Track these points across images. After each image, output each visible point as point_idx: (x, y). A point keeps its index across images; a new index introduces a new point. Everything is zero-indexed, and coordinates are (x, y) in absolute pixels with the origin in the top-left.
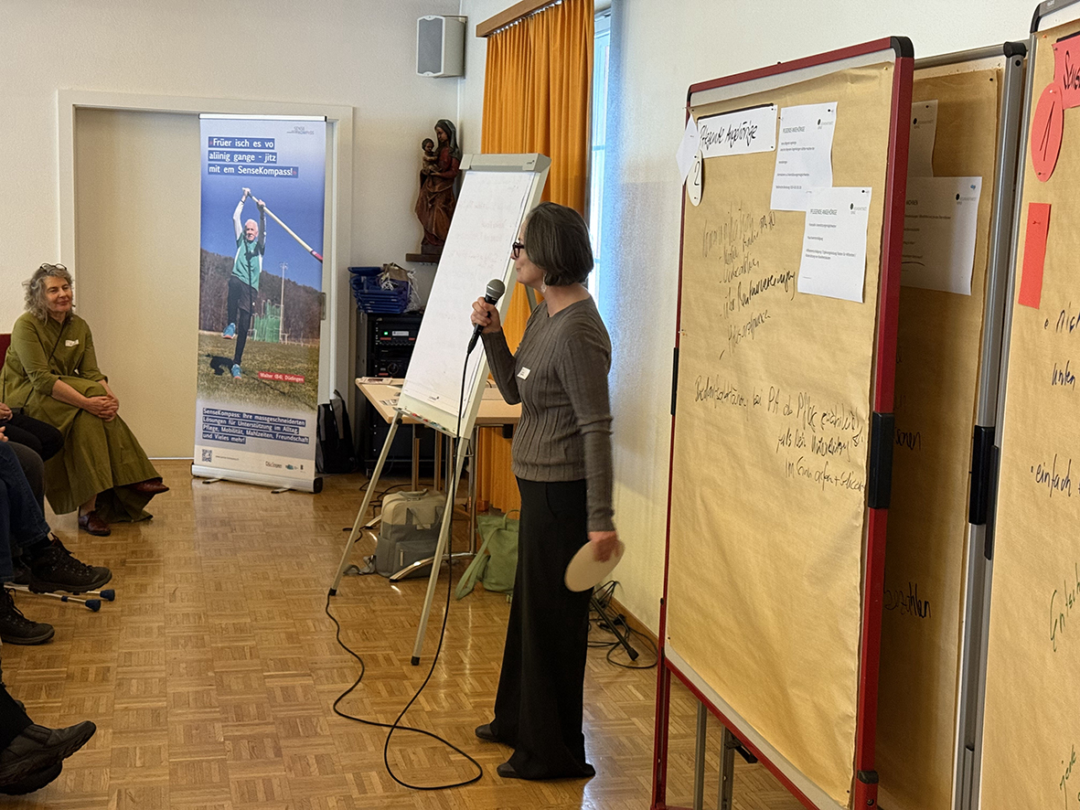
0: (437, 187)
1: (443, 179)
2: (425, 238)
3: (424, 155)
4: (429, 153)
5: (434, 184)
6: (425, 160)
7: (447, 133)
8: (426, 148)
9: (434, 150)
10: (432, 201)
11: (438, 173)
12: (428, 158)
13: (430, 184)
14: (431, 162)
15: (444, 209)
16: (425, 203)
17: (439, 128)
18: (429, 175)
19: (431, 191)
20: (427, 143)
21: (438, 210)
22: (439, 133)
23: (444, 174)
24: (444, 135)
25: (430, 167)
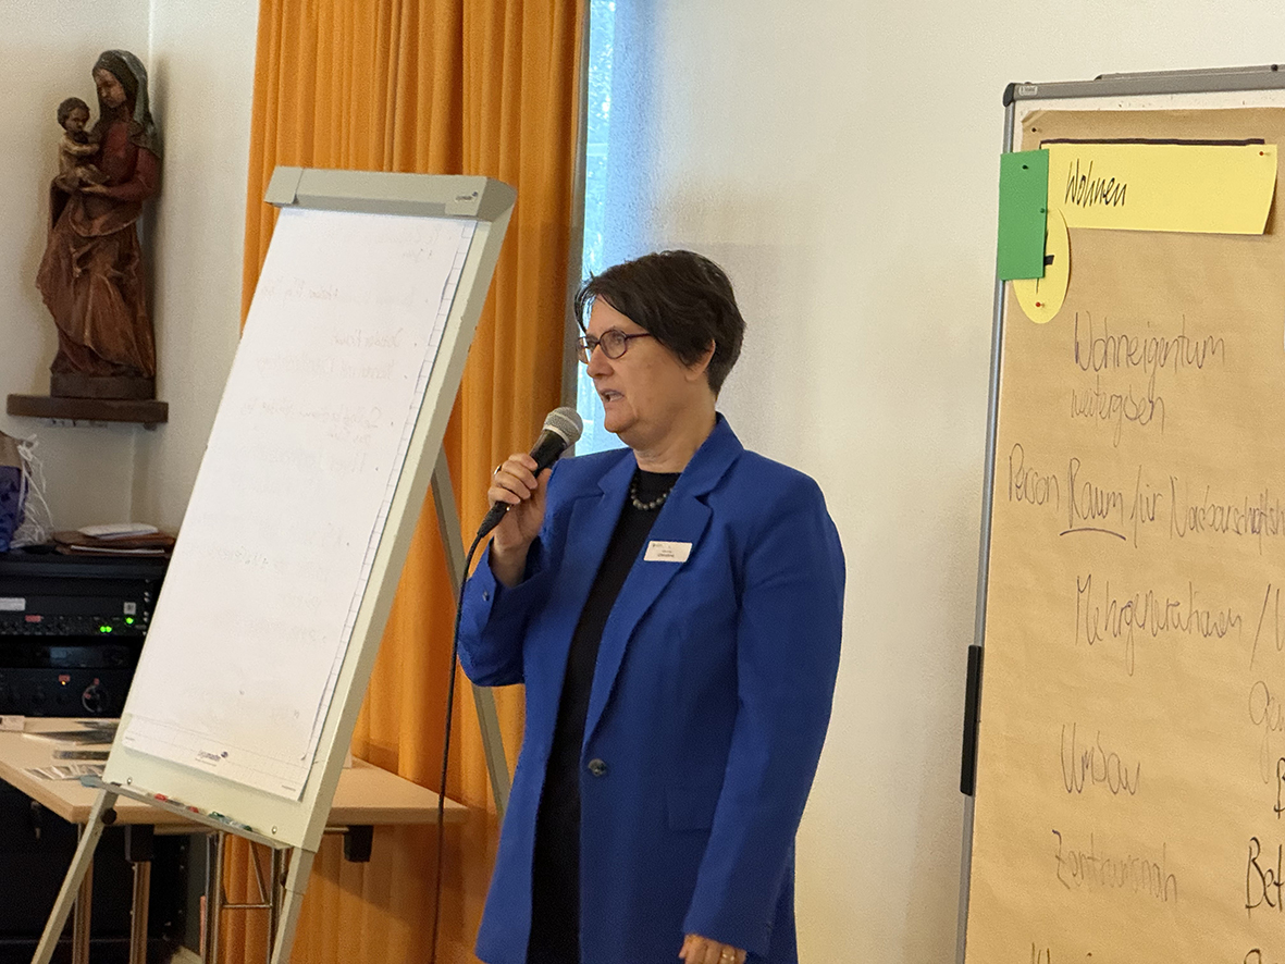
0: (98, 223)
1: (115, 203)
2: (61, 356)
3: (63, 140)
4: (79, 136)
5: (89, 217)
6: (66, 153)
7: (125, 87)
8: (69, 122)
9: (88, 128)
10: (84, 260)
11: (99, 189)
12: (75, 148)
13: (79, 216)
14: (82, 160)
15: (118, 282)
16: (64, 263)
17: (104, 72)
18: (77, 192)
19: (83, 232)
20: (70, 111)
21: (101, 286)
22: (103, 86)
23: (116, 192)
24: (117, 92)
25: (80, 172)
